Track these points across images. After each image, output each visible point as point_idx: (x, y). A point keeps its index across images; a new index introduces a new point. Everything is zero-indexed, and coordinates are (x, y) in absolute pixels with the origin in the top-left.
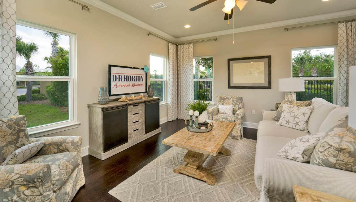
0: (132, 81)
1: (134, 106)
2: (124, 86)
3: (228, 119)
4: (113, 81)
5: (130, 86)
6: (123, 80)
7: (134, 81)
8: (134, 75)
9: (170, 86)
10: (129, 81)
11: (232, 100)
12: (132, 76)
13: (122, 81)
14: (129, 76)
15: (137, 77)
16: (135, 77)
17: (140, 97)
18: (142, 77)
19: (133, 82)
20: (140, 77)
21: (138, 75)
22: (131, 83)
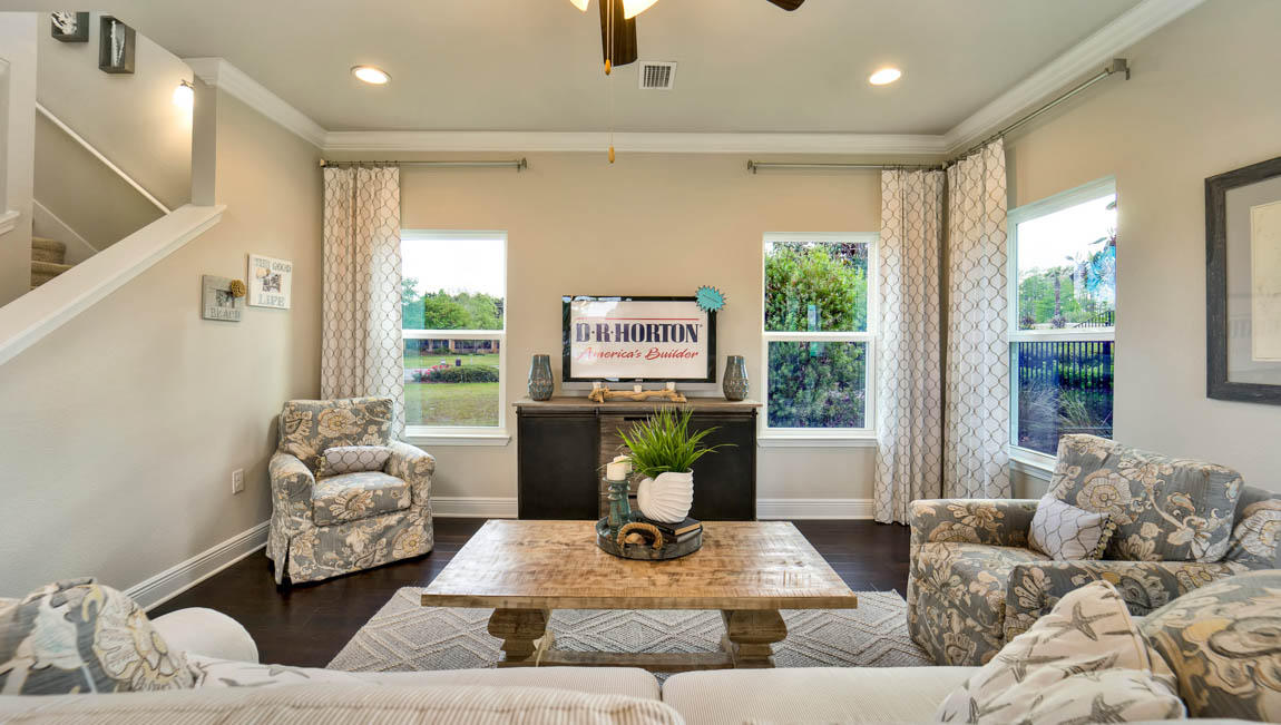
0: (649, 340)
1: (626, 419)
2: (615, 356)
3: (973, 587)
4: (579, 340)
5: (639, 355)
6: (613, 337)
7: (657, 339)
8: (658, 322)
9: (885, 364)
10: (634, 339)
11: (1131, 483)
12: (649, 326)
13: (607, 339)
14: (634, 326)
15: (670, 328)
16: (661, 328)
17: (661, 393)
18: (690, 327)
19: (653, 344)
20: (681, 327)
21: (673, 323)
22: (645, 346)
